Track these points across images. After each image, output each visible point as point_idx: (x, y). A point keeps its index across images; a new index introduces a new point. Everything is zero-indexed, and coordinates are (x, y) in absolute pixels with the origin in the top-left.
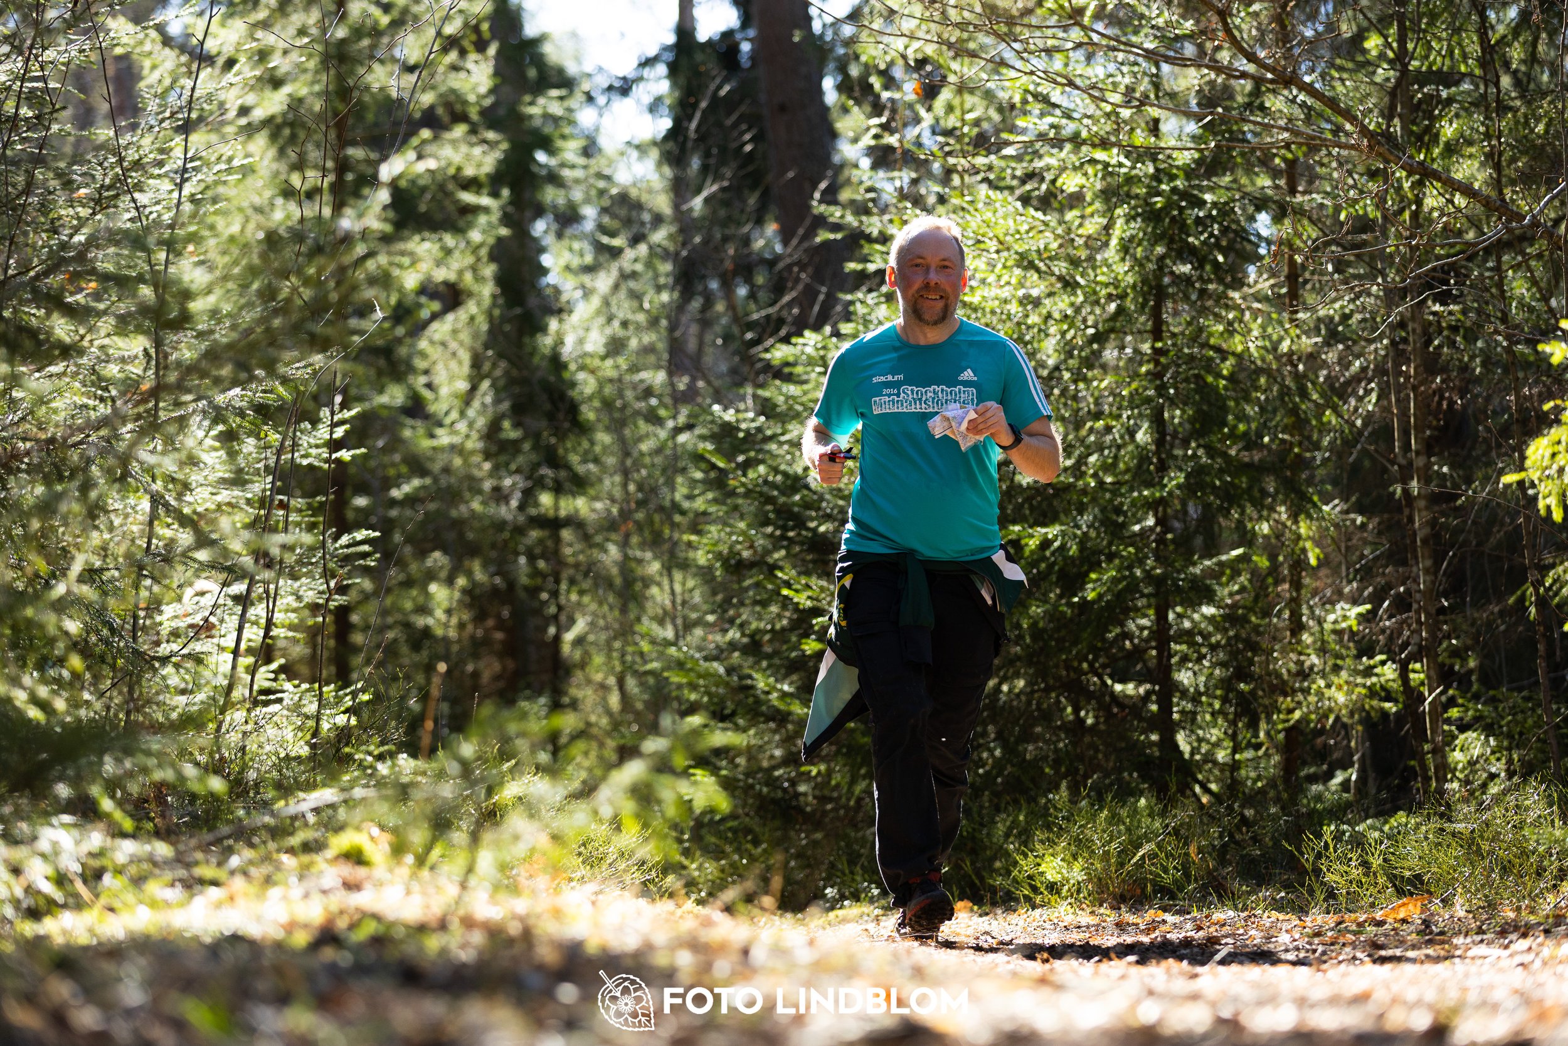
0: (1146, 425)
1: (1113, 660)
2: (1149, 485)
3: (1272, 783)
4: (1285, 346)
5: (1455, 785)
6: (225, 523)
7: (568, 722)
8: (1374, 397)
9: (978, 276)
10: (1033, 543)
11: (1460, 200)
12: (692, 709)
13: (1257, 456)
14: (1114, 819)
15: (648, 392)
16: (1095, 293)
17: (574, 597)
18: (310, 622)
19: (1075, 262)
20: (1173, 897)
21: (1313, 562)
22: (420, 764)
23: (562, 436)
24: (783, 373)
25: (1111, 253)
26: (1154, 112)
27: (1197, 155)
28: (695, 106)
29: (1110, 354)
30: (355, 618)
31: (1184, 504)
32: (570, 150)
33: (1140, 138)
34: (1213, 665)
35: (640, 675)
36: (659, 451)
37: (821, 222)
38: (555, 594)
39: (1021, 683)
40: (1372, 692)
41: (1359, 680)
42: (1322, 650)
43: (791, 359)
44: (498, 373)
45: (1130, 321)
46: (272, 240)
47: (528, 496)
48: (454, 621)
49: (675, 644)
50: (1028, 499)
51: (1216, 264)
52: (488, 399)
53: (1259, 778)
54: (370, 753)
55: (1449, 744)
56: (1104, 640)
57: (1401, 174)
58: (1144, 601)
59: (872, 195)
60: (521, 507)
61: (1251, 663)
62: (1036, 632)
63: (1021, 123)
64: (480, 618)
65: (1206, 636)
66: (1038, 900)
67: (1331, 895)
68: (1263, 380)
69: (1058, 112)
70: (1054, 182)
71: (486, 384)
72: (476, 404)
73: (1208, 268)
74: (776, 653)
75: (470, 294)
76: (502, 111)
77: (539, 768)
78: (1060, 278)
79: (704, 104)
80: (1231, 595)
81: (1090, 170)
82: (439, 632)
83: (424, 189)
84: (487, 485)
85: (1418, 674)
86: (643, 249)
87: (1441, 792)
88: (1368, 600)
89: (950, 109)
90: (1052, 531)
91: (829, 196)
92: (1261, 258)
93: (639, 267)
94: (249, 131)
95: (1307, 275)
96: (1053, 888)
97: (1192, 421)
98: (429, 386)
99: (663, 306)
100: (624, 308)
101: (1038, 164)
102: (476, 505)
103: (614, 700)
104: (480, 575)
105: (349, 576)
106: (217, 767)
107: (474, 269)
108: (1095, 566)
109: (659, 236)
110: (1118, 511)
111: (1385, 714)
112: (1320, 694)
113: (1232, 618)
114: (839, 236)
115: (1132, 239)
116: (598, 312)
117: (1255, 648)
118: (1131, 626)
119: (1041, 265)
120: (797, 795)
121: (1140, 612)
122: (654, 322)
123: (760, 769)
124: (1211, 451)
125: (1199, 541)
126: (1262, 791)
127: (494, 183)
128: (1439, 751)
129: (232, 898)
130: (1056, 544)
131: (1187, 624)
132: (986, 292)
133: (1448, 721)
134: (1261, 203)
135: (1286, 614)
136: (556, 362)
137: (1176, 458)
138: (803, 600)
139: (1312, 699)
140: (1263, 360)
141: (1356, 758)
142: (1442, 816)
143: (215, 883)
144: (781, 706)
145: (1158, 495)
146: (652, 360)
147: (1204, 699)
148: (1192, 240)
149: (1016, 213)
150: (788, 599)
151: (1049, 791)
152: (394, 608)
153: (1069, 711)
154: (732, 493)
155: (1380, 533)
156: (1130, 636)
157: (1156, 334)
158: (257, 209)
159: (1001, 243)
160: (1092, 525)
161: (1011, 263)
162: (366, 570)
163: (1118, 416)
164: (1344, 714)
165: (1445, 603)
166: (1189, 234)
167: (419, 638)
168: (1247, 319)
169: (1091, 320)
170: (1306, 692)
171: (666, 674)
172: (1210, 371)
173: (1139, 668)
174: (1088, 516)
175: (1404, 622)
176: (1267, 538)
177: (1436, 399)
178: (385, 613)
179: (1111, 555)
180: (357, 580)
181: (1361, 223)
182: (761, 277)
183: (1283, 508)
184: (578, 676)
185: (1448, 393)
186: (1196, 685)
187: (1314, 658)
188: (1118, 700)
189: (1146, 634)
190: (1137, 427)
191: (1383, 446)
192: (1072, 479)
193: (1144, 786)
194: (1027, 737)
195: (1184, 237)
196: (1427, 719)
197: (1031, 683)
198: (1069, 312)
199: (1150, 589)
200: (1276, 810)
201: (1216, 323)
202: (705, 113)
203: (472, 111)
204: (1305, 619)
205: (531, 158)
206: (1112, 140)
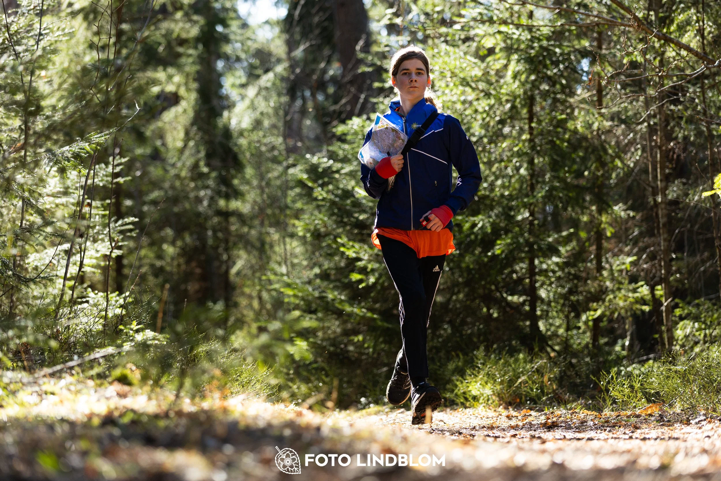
0: (525, 165)
1: (507, 285)
2: (527, 196)
3: (587, 345)
4: (595, 126)
5: (677, 347)
6: (59, 213)
8: (639, 152)
10: (467, 226)
11: (683, 53)
12: (295, 308)
13: (582, 182)
14: (507, 364)
15: (273, 148)
16: (500, 99)
18: (102, 264)
19: (490, 83)
20: (536, 403)
21: (609, 234)
22: (157, 334)
24: (342, 139)
25: (508, 78)
26: (531, 7)
27: (553, 29)
28: (298, 3)
29: (506, 130)
30: (125, 262)
31: (544, 206)
32: (235, 25)
33: (524, 21)
34: (558, 287)
35: (270, 291)
36: (278, 177)
37: (361, 62)
38: (226, 249)
39: (461, 296)
40: (637, 301)
41: (630, 295)
42: (613, 279)
43: (346, 132)
44: (198, 137)
45: (518, 113)
46: (85, 71)
47: (212, 200)
48: (175, 263)
49: (287, 275)
51: (562, 84)
52: (193, 151)
53: (580, 344)
54: (132, 329)
55: (675, 327)
57: (654, 39)
58: (523, 255)
59: (387, 49)
60: (209, 206)
61: (576, 285)
62: (469, 270)
63: (463, 12)
64: (188, 262)
65: (554, 272)
66: (468, 404)
67: (614, 402)
69: (482, 7)
70: (480, 41)
71: (191, 143)
72: (187, 153)
73: (558, 86)
74: (338, 280)
75: (183, 98)
76: (201, 5)
77: (217, 337)
78: (482, 91)
79: (302, 2)
80: (567, 251)
81: (498, 36)
82: (168, 268)
84: (192, 195)
85: (660, 291)
86: (270, 75)
87: (670, 351)
88: (635, 255)
90: (477, 219)
91: (366, 49)
92: (584, 82)
93: (269, 85)
94: (74, 14)
95: (608, 90)
96: (475, 398)
97: (548, 164)
98: (164, 144)
99: (282, 105)
100: (262, 105)
101: (473, 33)
102: (187, 206)
103: (256, 304)
104: (188, 239)
105: (123, 240)
106: (55, 336)
107: (186, 84)
108: (499, 237)
109: (280, 69)
110: (511, 209)
111: (643, 312)
112: (611, 301)
113: (566, 264)
114: (370, 69)
115: (518, 72)
116: (248, 108)
117: (578, 278)
118: (517, 267)
119: (473, 85)
120: (348, 351)
122: (276, 113)
123: (330, 338)
124: (558, 178)
125: (551, 224)
126: (581, 350)
127: (196, 42)
128: (670, 331)
129: (61, 402)
130: (480, 225)
131: (544, 266)
133: (675, 316)
134: (584, 53)
135: (594, 262)
136: (227, 133)
137: (538, 182)
138: (351, 254)
139: (607, 304)
140: (584, 133)
141: (628, 333)
142: (670, 362)
143: (53, 394)
144: (340, 307)
145: (531, 201)
146: (275, 132)
147: (553, 304)
148: (549, 73)
149: (461, 58)
150: (343, 253)
151: (474, 350)
152: (145, 256)
153: (485, 310)
154: (316, 199)
155: (642, 221)
156: (516, 272)
157: (531, 120)
158: (77, 55)
159: (452, 73)
160: (497, 216)
161: (457, 83)
162: (131, 237)
163: (511, 161)
164: (623, 312)
165: (674, 256)
166: (548, 69)
167: (158, 272)
168: (576, 112)
169: (498, 113)
170: (604, 301)
171: (282, 290)
172: (558, 138)
173: (520, 288)
174: (496, 211)
175: (653, 266)
176: (586, 223)
177: (671, 153)
178: (140, 259)
179: (507, 231)
180: (126, 243)
181: (634, 65)
182: (331, 90)
183: (594, 208)
184: (238, 291)
185: (677, 150)
186: (549, 297)
187: (608, 283)
188: (509, 304)
189: (524, 271)
190: (521, 167)
191: (643, 177)
192: (487, 193)
193: (522, 348)
194: (464, 323)
195: (545, 70)
196: (664, 314)
197: (466, 296)
198: (487, 108)
199: (526, 249)
200: (588, 359)
201: (561, 114)
202: (303, 7)
203: (186, 6)
204: (604, 264)
205: (215, 30)
206: (509, 21)
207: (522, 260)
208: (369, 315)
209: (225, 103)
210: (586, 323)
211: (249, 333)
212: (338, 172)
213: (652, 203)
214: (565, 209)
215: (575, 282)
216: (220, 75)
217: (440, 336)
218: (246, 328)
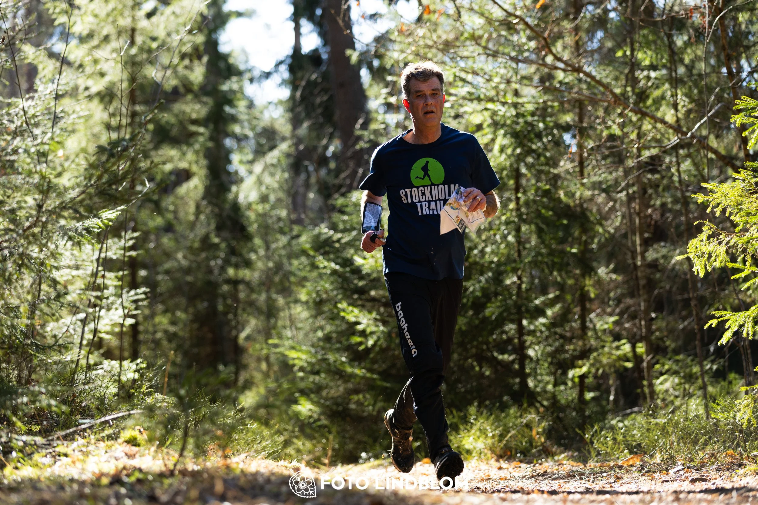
0: (513, 233)
1: (498, 345)
3: (573, 401)
4: (578, 195)
5: (659, 402)
8: (619, 219)
11: (659, 125)
14: (497, 419)
15: (279, 219)
18: (116, 331)
20: (525, 456)
21: (592, 295)
23: (238, 241)
24: (342, 210)
25: (496, 152)
26: (515, 86)
27: (536, 106)
28: (299, 84)
30: (141, 328)
32: (242, 105)
33: (510, 99)
34: (545, 346)
36: (284, 247)
37: (359, 138)
38: (235, 315)
40: (619, 358)
41: (614, 352)
42: (598, 338)
43: (345, 204)
44: (208, 210)
45: (505, 184)
46: (101, 149)
47: (223, 270)
48: (188, 329)
49: (292, 339)
51: (546, 157)
52: (204, 224)
54: (142, 393)
57: (630, 114)
58: (512, 316)
59: (384, 126)
60: (220, 275)
62: (461, 331)
63: (453, 91)
64: (200, 328)
65: (541, 332)
67: (599, 454)
69: (471, 86)
70: (468, 119)
71: (202, 217)
72: (198, 225)
73: (542, 159)
75: (194, 174)
76: (209, 88)
79: (303, 83)
80: (552, 313)
81: (485, 113)
82: (181, 334)
83: (173, 125)
85: (641, 348)
86: (275, 153)
88: (618, 315)
91: (365, 126)
93: (275, 162)
94: (90, 98)
95: (589, 162)
98: (176, 218)
99: (285, 180)
100: (268, 180)
101: (462, 110)
103: (264, 366)
104: (201, 307)
105: (135, 309)
107: (197, 162)
108: (489, 300)
109: (284, 147)
111: (626, 369)
112: (596, 360)
113: (553, 324)
114: (368, 145)
115: (505, 146)
116: (255, 183)
118: (506, 328)
120: (350, 410)
121: (509, 321)
122: (281, 187)
126: (568, 405)
127: (205, 122)
128: (651, 385)
129: (74, 463)
130: (471, 289)
131: (532, 327)
133: (654, 371)
134: (567, 128)
135: (579, 322)
136: (236, 207)
137: (525, 249)
138: (351, 318)
139: (592, 361)
140: (567, 202)
141: (613, 389)
142: (651, 415)
143: (66, 455)
144: (341, 368)
145: (518, 266)
146: (280, 204)
147: (541, 362)
148: (534, 147)
150: (343, 318)
151: (467, 406)
152: (160, 323)
153: (477, 369)
154: (317, 268)
155: (624, 283)
156: (506, 333)
157: (517, 190)
158: (94, 135)
160: (486, 280)
163: (499, 229)
164: (607, 368)
165: (653, 315)
166: (533, 143)
167: (171, 337)
168: (559, 183)
170: (588, 358)
171: (287, 353)
172: (544, 207)
173: (510, 348)
174: (486, 276)
175: (634, 325)
176: (571, 286)
177: (649, 220)
178: (154, 326)
179: (496, 294)
180: (138, 312)
181: (612, 137)
182: (332, 165)
183: (578, 272)
184: (245, 354)
185: (654, 216)
186: (537, 356)
187: (593, 342)
188: (500, 363)
189: (513, 332)
190: (508, 234)
191: (624, 241)
192: (478, 259)
193: (513, 403)
194: (458, 381)
195: (529, 144)
196: (645, 370)
197: (460, 354)
199: (515, 311)
200: (574, 414)
201: (546, 185)
202: (304, 88)
203: (196, 88)
204: (588, 324)
205: (223, 111)
206: (495, 99)
207: (512, 321)
208: (368, 375)
209: (234, 178)
210: (572, 380)
211: (258, 393)
212: (339, 241)
213: (632, 266)
214: (551, 273)
215: (561, 341)
216: (229, 152)
218: (254, 389)
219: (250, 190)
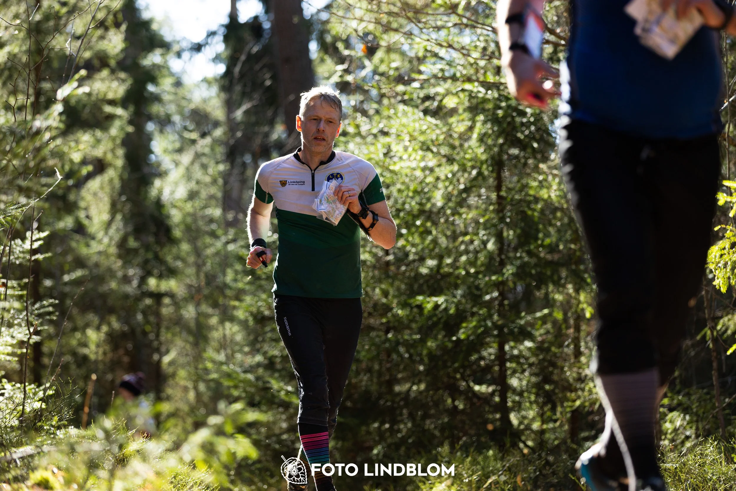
0: (493, 239)
1: (474, 373)
2: (494, 273)
3: (563, 441)
5: (666, 442)
7: (165, 407)
9: (399, 155)
10: (429, 306)
12: (236, 400)
13: (556, 257)
14: (475, 462)
15: (211, 220)
16: (465, 165)
17: (169, 336)
18: (19, 352)
19: (453, 147)
21: (588, 315)
22: (82, 432)
23: (162, 245)
25: (474, 141)
26: (497, 62)
28: (238, 59)
29: (473, 200)
30: (45, 349)
31: (515, 283)
32: (166, 83)
33: (491, 78)
34: (531, 375)
35: (207, 382)
36: (217, 253)
38: (158, 335)
39: (422, 387)
44: (126, 209)
45: (484, 180)
47: (143, 280)
48: (101, 351)
49: (226, 363)
50: (427, 281)
51: (533, 148)
52: (121, 225)
53: (556, 439)
54: (53, 426)
55: (663, 419)
56: (469, 361)
58: (493, 339)
60: (140, 286)
61: (552, 373)
62: (431, 355)
63: (422, 68)
64: (115, 349)
65: (527, 359)
68: (559, 214)
69: (444, 62)
70: (441, 101)
71: (119, 217)
72: (114, 227)
73: (529, 150)
74: (284, 369)
75: (110, 165)
76: (129, 62)
78: (445, 156)
79: (243, 58)
80: (541, 335)
81: (461, 95)
82: (93, 357)
83: (84, 106)
84: (120, 274)
86: (208, 140)
89: (382, 61)
90: (440, 300)
93: (207, 150)
97: (519, 237)
98: (88, 217)
99: (220, 173)
100: (198, 174)
101: (432, 91)
102: (113, 285)
103: (192, 395)
104: (116, 325)
105: (42, 324)
107: (113, 151)
108: (464, 319)
109: (218, 132)
110: (478, 288)
112: (590, 391)
113: (540, 349)
115: (485, 134)
116: (183, 176)
117: (554, 365)
118: (485, 353)
119: (435, 149)
121: (488, 345)
122: (214, 181)
123: (275, 435)
124: (530, 253)
125: (523, 305)
126: (558, 446)
127: (124, 102)
130: (443, 306)
131: (516, 352)
132: (403, 164)
133: (663, 406)
135: (572, 347)
136: (159, 204)
137: (509, 258)
139: (586, 393)
140: (559, 202)
144: (286, 399)
145: (500, 279)
146: (213, 202)
147: (526, 394)
148: (519, 135)
149: (420, 119)
151: (438, 447)
153: (449, 401)
156: (484, 358)
157: (499, 188)
159: (411, 136)
160: (463, 296)
161: (417, 147)
162: (51, 322)
163: (477, 234)
166: (518, 131)
167: (81, 362)
168: (550, 180)
169: (462, 180)
170: (583, 390)
171: (221, 380)
172: (529, 208)
173: (489, 377)
174: (461, 291)
176: (562, 303)
178: (62, 346)
179: (473, 314)
180: (46, 327)
183: (570, 286)
184: (171, 382)
186: (521, 387)
188: (476, 395)
189: (493, 357)
190: (488, 241)
192: (451, 270)
193: (492, 444)
194: (426, 416)
195: (514, 133)
197: (428, 386)
198: (450, 176)
199: (496, 332)
200: (565, 456)
201: (533, 182)
202: (244, 63)
203: (113, 63)
204: (582, 349)
205: (145, 89)
206: (474, 78)
207: (491, 345)
209: (156, 171)
210: (563, 415)
214: (539, 288)
216: (150, 139)
217: (399, 431)
219: (176, 184)
